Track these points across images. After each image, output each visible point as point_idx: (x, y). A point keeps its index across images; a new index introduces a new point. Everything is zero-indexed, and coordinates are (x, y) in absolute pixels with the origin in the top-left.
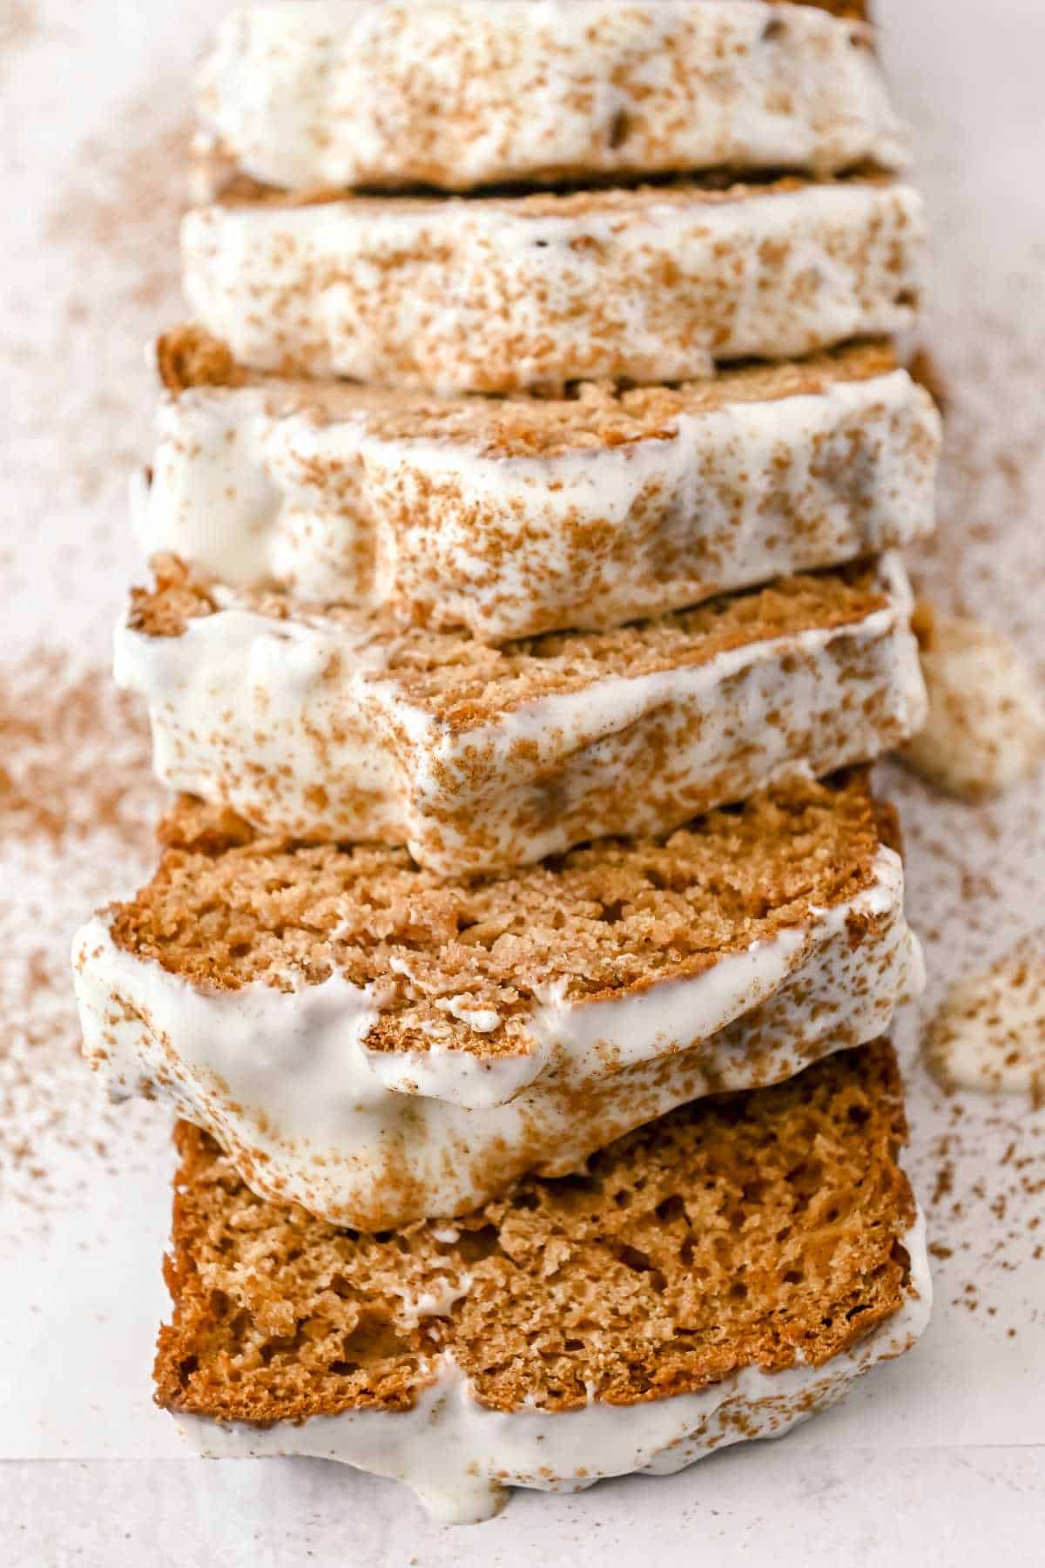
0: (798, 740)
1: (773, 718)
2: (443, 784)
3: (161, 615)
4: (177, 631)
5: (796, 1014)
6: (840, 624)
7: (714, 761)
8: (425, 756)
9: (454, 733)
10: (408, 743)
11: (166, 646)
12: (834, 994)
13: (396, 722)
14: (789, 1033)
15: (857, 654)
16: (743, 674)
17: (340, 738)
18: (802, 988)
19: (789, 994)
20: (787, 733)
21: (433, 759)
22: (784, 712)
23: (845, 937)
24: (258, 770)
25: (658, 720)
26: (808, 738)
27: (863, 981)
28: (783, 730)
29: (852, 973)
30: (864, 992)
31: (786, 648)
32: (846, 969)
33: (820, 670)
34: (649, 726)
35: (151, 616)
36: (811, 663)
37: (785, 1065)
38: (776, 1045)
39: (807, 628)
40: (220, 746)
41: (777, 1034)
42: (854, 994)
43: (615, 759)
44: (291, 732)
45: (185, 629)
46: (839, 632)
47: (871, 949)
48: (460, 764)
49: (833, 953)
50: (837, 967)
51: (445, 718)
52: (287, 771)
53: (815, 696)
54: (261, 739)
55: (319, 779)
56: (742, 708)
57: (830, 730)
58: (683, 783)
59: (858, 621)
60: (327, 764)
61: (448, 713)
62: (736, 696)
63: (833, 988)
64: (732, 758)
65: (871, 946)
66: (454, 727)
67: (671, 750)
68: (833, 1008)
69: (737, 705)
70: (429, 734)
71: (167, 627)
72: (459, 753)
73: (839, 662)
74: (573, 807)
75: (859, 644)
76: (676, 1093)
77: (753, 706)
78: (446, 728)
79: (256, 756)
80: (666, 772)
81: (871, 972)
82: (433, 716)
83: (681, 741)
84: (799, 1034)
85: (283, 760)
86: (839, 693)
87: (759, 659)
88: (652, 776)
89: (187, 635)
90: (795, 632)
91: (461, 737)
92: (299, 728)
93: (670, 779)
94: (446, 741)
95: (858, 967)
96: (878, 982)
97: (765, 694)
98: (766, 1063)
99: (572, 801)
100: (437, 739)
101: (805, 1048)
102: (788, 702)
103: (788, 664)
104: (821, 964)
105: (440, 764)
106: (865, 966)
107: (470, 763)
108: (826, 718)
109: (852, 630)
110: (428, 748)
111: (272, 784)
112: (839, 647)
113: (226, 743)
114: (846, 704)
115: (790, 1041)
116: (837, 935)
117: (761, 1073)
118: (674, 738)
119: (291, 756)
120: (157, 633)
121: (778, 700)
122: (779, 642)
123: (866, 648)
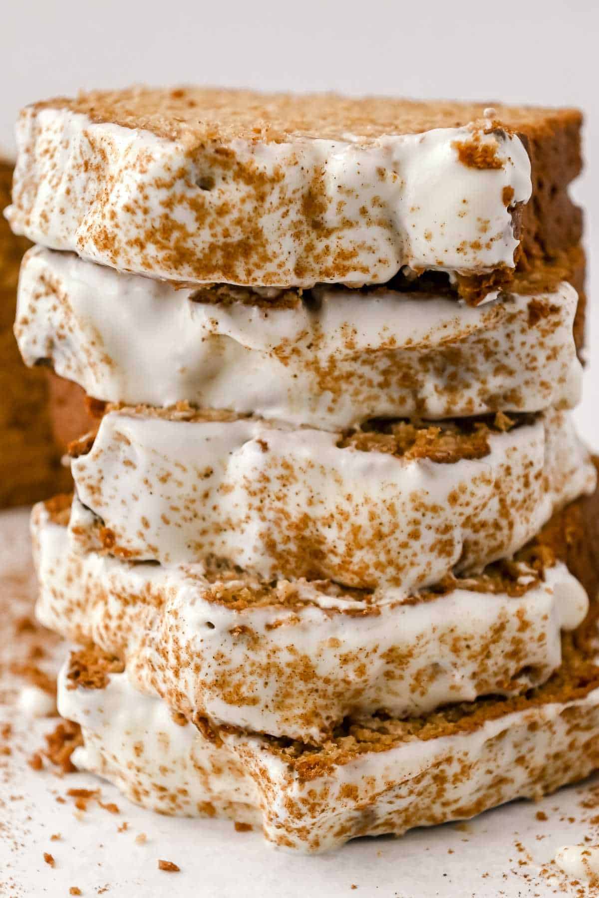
0: (537, 772)
1: (520, 760)
2: (291, 813)
3: (92, 668)
4: (103, 683)
5: (484, 366)
6: (571, 699)
7: (478, 790)
8: (281, 794)
9: (302, 781)
10: (269, 780)
11: (95, 695)
12: (511, 362)
13: (261, 765)
14: (478, 379)
15: (582, 717)
16: (502, 735)
17: (218, 771)
18: (491, 345)
19: (481, 346)
20: (529, 770)
21: (286, 797)
22: (528, 757)
23: (525, 316)
24: (162, 789)
25: (441, 767)
26: (544, 769)
27: (534, 359)
28: (527, 768)
29: (527, 349)
30: (534, 369)
31: (531, 716)
32: (523, 344)
33: (555, 728)
34: (436, 771)
35: (85, 668)
36: (550, 725)
37: (470, 402)
38: (467, 386)
39: (548, 702)
40: (134, 771)
41: (469, 377)
42: (527, 368)
43: (411, 792)
44: (185, 767)
45: (109, 681)
46: (570, 704)
47: (543, 336)
48: (304, 801)
49: (516, 326)
50: (518, 338)
51: (296, 767)
52: (184, 792)
53: (550, 745)
54: (164, 770)
55: (207, 798)
56: (499, 755)
57: (559, 763)
58: (454, 807)
59: (583, 696)
60: (209, 790)
61: (297, 764)
62: (495, 749)
63: (512, 355)
64: (491, 787)
65: (545, 333)
66: (302, 774)
67: (448, 786)
68: (511, 373)
69: (496, 754)
70: (284, 779)
71: (95, 679)
72: (304, 794)
73: (568, 722)
74: (379, 822)
75: (584, 711)
76: (392, 400)
77: (508, 754)
78: (296, 775)
79: (161, 781)
80: (443, 800)
81: (541, 355)
82: (288, 764)
83: (456, 779)
84: (484, 382)
85: (181, 786)
86: (568, 740)
87: (514, 725)
88: (434, 802)
89: (109, 687)
90: (539, 705)
91: (307, 783)
92: (190, 763)
93: (445, 804)
94: (296, 785)
95: (532, 347)
96: (544, 366)
97: (516, 746)
98: (458, 396)
99: (378, 818)
100: (290, 783)
101: (486, 397)
102: (531, 750)
103: (533, 727)
104: (507, 331)
105: (290, 800)
106: (537, 348)
107: (311, 801)
108: (557, 756)
109: (579, 703)
110: (284, 788)
111: (173, 798)
112: (568, 714)
113: (139, 770)
114: (572, 746)
115: (476, 386)
116: (521, 312)
117: (453, 402)
118: (451, 779)
119: (186, 783)
120: (89, 684)
121: (524, 750)
122: (527, 712)
123: (588, 713)
